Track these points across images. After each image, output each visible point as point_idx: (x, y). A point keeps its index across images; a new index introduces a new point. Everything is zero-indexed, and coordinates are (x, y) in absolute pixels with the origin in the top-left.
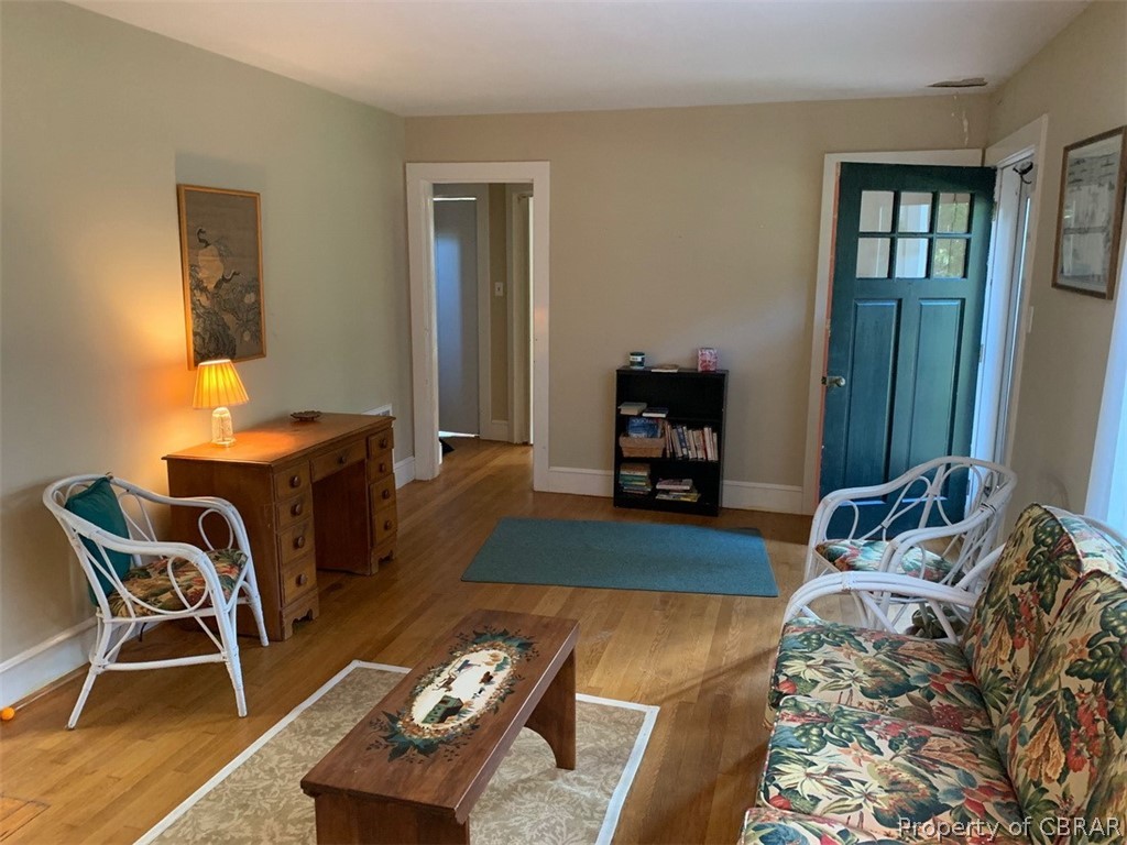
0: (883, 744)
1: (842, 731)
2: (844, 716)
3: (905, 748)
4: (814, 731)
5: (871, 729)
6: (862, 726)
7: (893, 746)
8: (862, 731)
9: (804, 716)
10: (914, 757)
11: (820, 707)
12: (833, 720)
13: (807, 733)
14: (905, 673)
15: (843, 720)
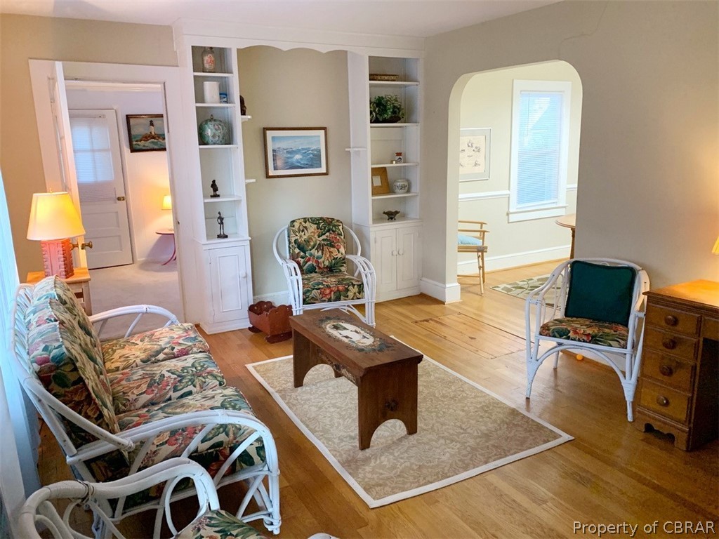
0: (167, 374)
1: (187, 372)
2: (190, 380)
3: (157, 378)
4: (199, 368)
5: (175, 379)
6: (179, 379)
7: (163, 376)
8: (179, 376)
9: (208, 373)
10: (152, 376)
11: (204, 380)
12: (193, 375)
13: (202, 367)
14: (165, 413)
15: (189, 377)
